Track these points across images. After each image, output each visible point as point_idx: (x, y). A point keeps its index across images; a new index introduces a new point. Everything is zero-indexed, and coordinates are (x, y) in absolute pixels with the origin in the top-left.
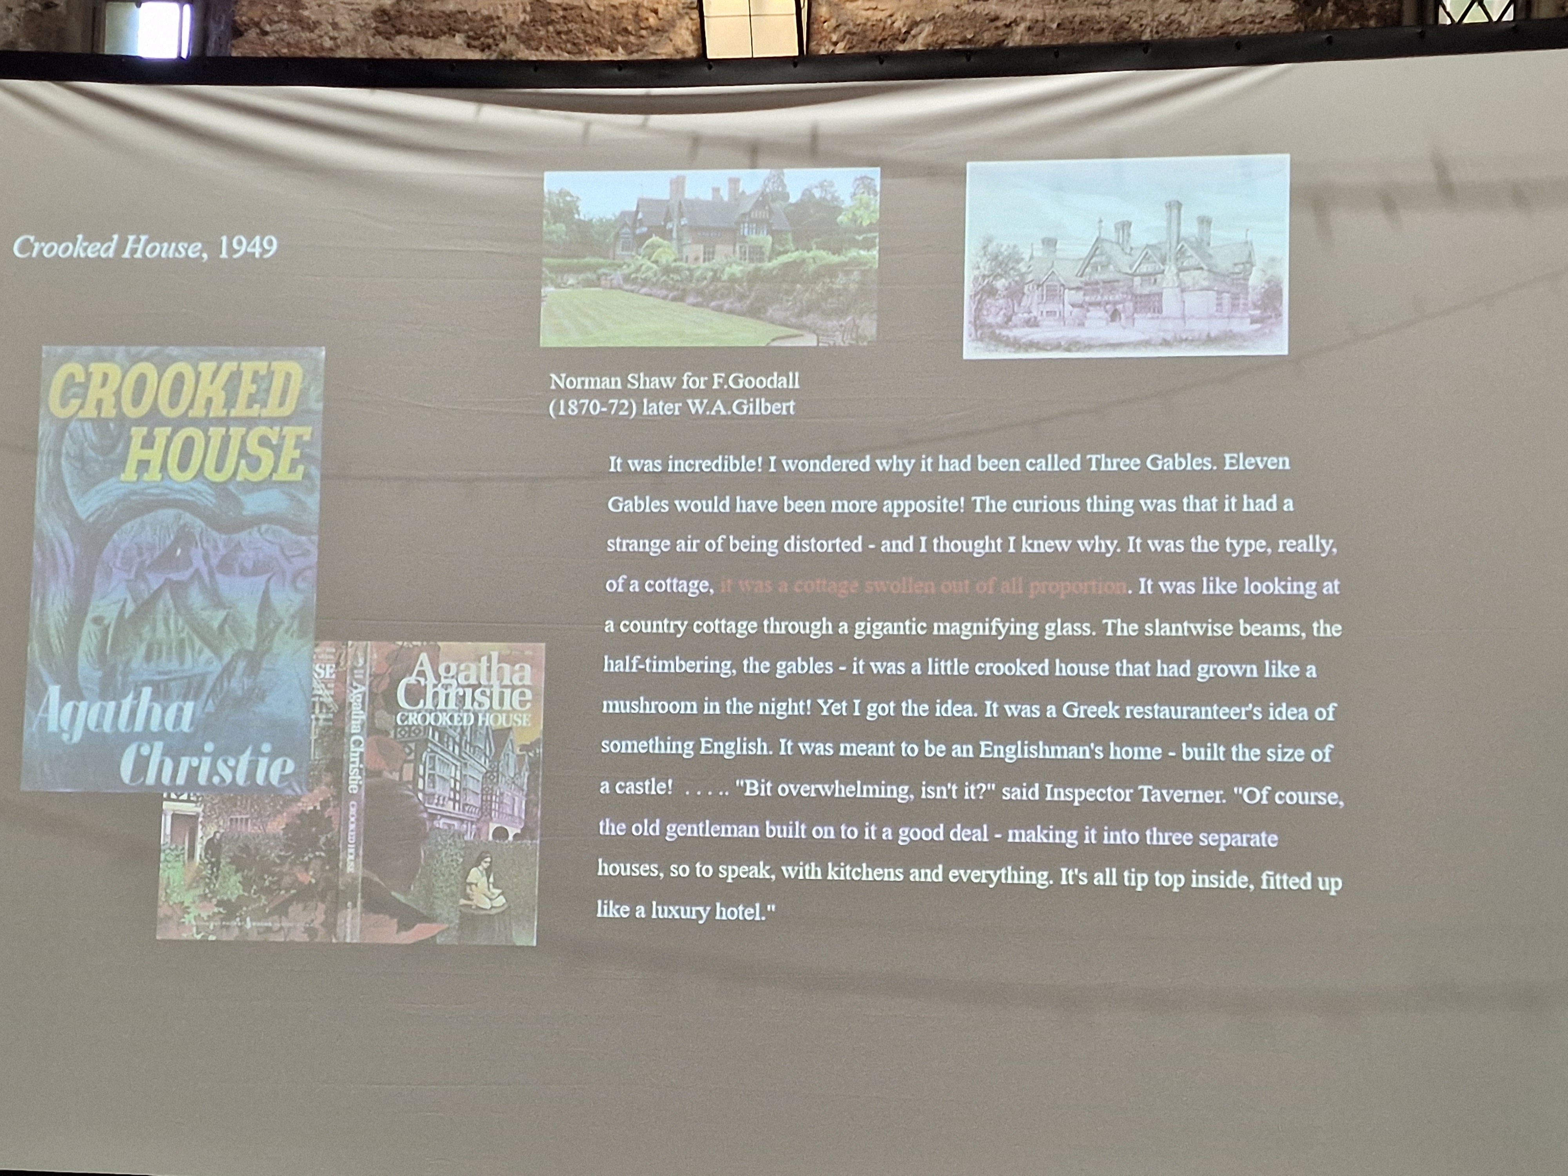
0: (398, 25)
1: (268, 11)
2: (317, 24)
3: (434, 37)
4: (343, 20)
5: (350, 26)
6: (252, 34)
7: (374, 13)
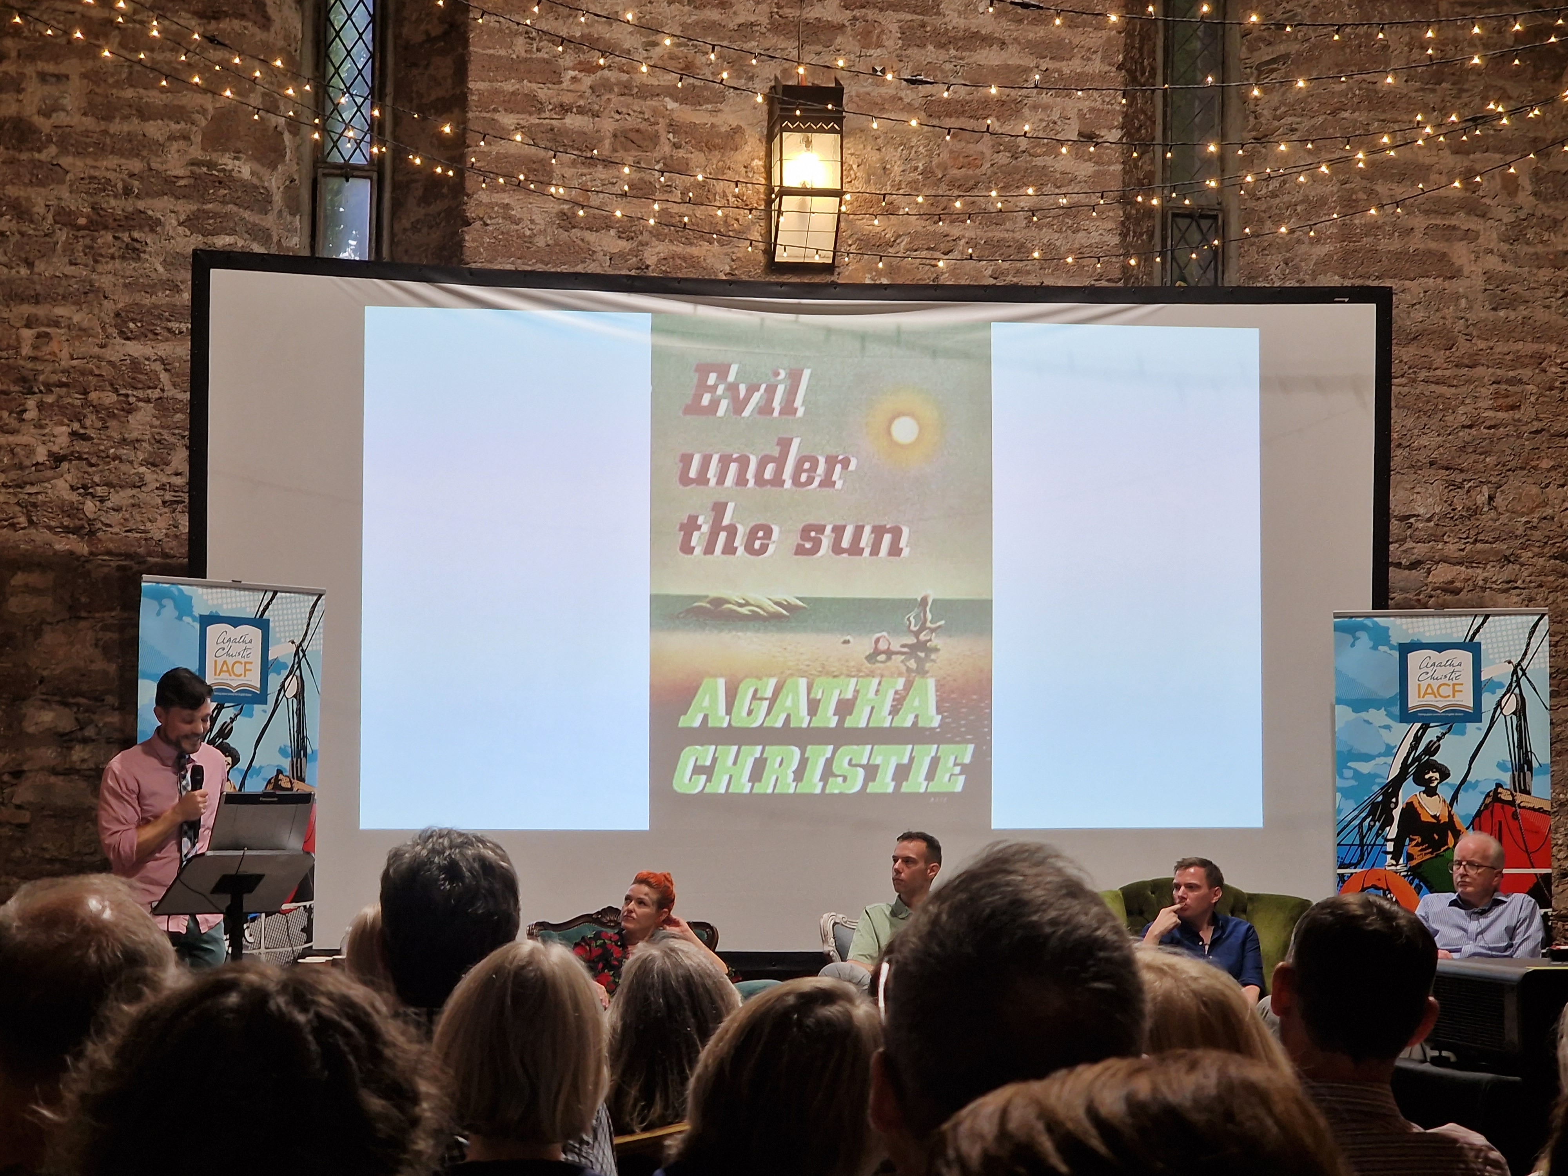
0: (573, 221)
1: (489, 211)
2: (521, 220)
3: (597, 231)
4: (537, 218)
5: (542, 222)
6: (478, 224)
7: (557, 214)
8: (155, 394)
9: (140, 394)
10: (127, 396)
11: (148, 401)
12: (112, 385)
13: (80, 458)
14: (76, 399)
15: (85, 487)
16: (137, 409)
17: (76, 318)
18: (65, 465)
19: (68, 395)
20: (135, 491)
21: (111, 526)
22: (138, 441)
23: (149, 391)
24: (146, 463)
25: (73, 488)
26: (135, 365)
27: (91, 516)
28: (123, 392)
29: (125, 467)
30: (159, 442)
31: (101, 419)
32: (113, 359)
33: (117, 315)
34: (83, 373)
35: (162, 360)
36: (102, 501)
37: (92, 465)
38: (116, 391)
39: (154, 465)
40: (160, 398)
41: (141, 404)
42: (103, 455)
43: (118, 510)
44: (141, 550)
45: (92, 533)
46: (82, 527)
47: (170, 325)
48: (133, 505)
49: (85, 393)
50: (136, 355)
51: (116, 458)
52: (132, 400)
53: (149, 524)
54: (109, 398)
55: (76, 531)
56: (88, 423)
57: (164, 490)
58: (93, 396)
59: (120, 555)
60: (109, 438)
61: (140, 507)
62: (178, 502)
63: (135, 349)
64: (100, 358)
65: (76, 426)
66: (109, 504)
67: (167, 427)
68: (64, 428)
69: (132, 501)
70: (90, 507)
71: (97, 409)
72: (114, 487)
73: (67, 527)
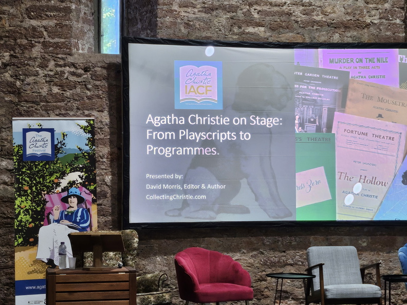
8: (42, 40)
9: (36, 40)
10: (31, 41)
11: (39, 42)
12: (25, 36)
13: (14, 65)
14: (12, 42)
15: (16, 76)
16: (35, 46)
17: (11, 11)
18: (8, 68)
19: (9, 40)
20: (35, 78)
21: (26, 91)
22: (36, 58)
23: (40, 39)
24: (39, 66)
25: (11, 76)
26: (34, 29)
27: (18, 87)
28: (30, 39)
29: (30, 68)
30: (44, 58)
31: (22, 50)
32: (25, 26)
33: (27, 9)
34: (14, 32)
35: (44, 27)
36: (23, 81)
37: (18, 67)
38: (27, 39)
39: (42, 67)
40: (44, 42)
41: (37, 44)
42: (23, 63)
43: (29, 84)
44: (38, 100)
45: (19, 93)
46: (16, 91)
47: (47, 13)
48: (35, 83)
49: (15, 40)
50: (34, 25)
51: (28, 64)
52: (33, 42)
53: (40, 90)
54: (24, 42)
55: (13, 93)
56: (17, 51)
57: (46, 77)
58: (18, 41)
59: (30, 102)
60: (25, 57)
61: (37, 83)
62: (51, 81)
63: (34, 23)
64: (21, 26)
65: (12, 52)
66: (26, 83)
67: (47, 53)
68: (8, 54)
69: (34, 81)
70: (18, 83)
71: (20, 46)
72: (27, 76)
73: (9, 91)
